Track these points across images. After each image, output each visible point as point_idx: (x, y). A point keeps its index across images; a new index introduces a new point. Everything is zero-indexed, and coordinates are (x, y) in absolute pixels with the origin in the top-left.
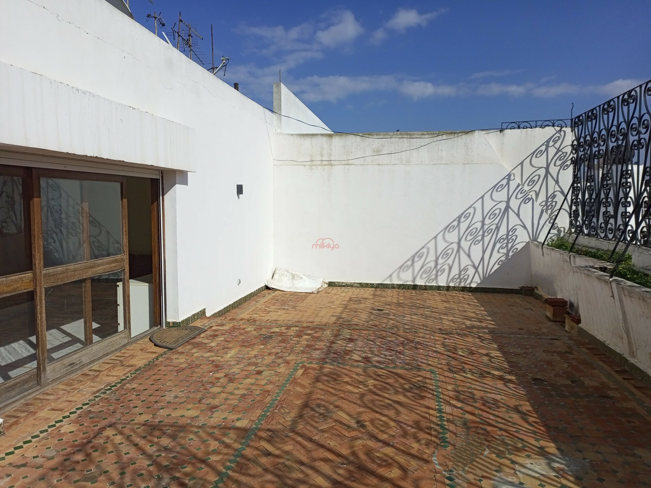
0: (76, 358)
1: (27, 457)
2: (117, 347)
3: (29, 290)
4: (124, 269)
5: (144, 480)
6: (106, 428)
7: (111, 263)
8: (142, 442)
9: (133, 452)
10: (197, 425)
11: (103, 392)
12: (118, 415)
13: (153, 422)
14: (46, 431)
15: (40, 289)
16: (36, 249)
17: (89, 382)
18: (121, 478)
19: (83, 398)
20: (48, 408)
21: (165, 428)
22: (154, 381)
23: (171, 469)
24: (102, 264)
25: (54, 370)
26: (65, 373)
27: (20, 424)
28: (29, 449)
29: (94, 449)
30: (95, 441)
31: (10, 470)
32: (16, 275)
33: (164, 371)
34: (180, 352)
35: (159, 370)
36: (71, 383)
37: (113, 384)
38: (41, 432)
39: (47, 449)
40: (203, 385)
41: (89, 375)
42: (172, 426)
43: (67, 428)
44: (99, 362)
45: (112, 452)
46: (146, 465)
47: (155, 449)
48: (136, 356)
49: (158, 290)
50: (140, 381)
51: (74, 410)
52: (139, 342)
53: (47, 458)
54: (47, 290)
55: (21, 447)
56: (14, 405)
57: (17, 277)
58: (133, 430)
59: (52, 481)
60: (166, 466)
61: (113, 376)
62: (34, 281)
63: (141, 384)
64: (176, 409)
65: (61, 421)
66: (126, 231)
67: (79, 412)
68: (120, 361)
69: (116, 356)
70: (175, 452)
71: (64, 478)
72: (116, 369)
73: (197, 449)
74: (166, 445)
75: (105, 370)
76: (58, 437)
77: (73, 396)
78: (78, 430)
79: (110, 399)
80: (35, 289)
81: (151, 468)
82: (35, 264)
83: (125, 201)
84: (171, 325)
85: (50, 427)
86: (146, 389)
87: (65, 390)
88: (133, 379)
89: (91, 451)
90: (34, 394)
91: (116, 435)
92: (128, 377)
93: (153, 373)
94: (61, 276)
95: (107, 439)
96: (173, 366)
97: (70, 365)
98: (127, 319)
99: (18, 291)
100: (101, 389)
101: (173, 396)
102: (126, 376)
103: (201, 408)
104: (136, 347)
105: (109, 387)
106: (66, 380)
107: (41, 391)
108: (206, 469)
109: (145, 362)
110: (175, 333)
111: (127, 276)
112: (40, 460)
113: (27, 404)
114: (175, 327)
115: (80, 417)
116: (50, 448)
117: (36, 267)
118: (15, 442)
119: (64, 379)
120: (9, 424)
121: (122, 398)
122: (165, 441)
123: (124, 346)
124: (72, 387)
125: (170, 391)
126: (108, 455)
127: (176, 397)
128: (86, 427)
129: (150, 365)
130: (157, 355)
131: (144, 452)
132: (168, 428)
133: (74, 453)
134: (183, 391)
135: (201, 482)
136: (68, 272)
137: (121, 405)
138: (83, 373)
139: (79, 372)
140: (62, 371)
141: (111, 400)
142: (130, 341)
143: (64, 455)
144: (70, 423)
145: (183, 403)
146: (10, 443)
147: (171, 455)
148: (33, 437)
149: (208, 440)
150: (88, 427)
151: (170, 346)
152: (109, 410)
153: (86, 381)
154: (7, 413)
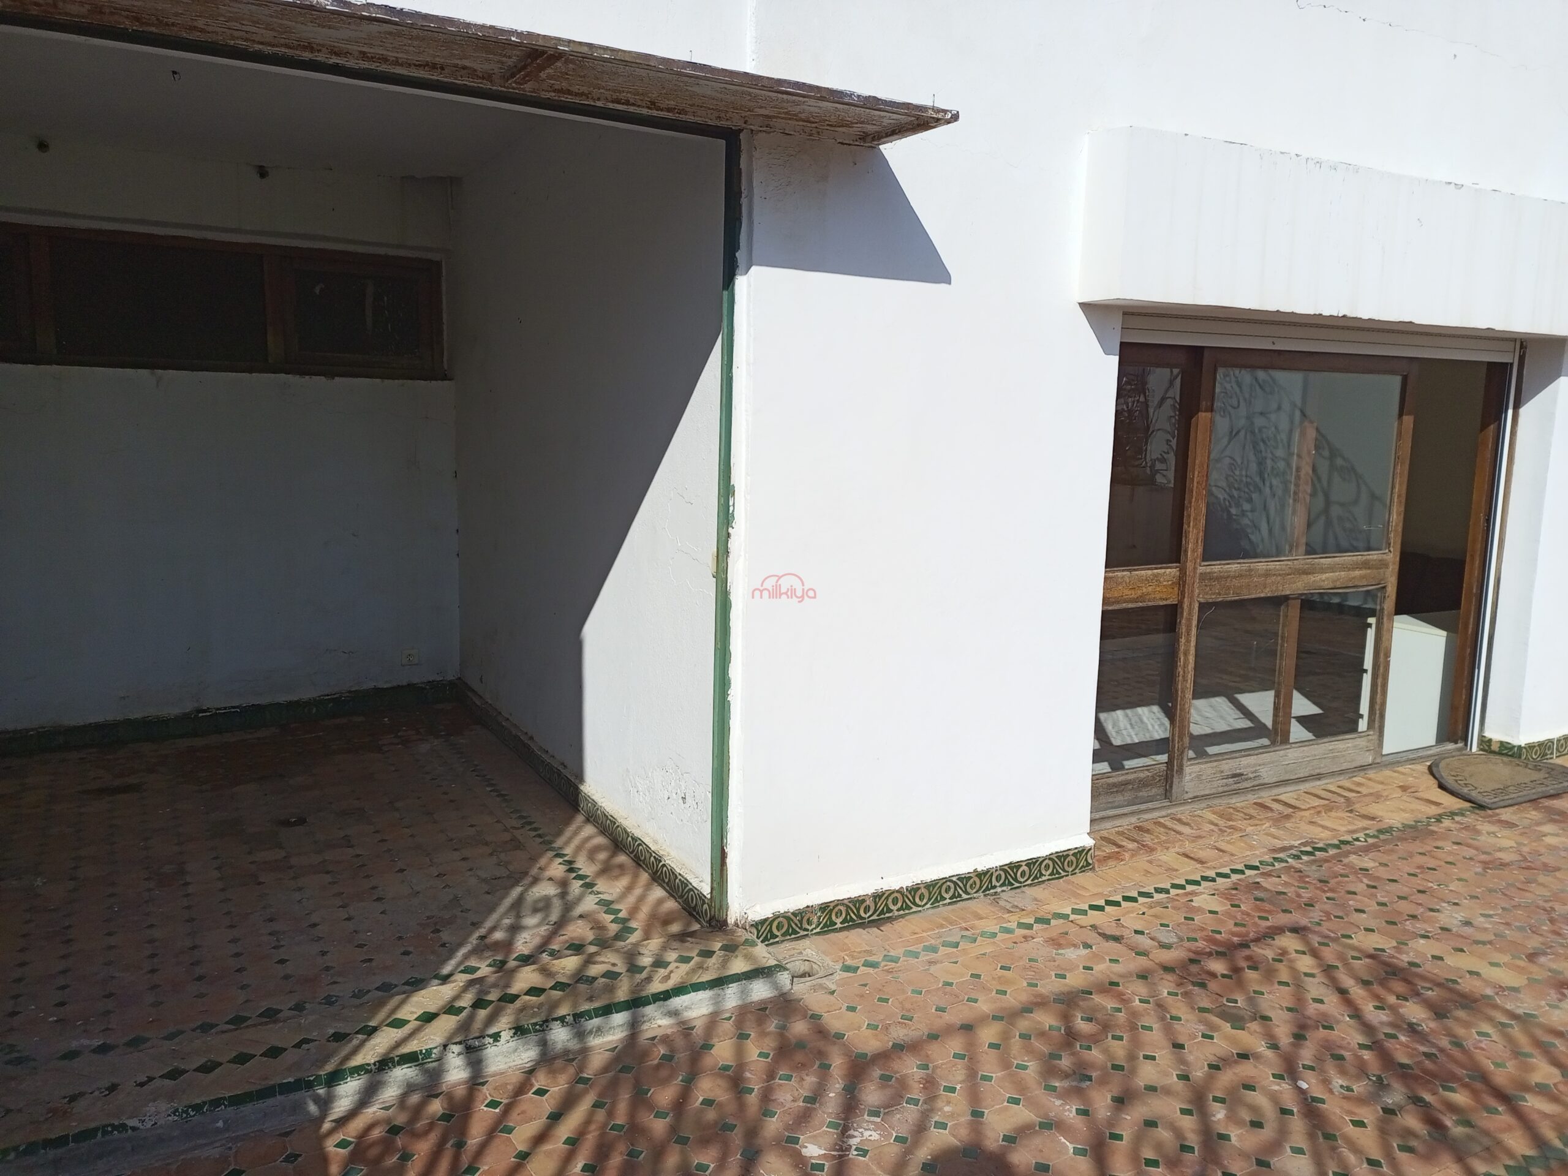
0: (1249, 766)
1: (1123, 926)
2: (1345, 766)
3: (1168, 602)
4: (1384, 587)
5: (1343, 1072)
6: (1284, 932)
7: (1354, 569)
8: (1357, 992)
9: (1332, 1004)
10: (1508, 1007)
11: (1295, 856)
12: (1316, 914)
13: (1393, 957)
14: (1167, 892)
15: (1190, 604)
16: (1192, 518)
17: (1267, 825)
18: (1293, 1045)
19: (1248, 853)
20: (1177, 849)
21: (1421, 984)
22: (1418, 867)
23: (1416, 1078)
24: (1332, 569)
25: (1199, 777)
26: (1221, 789)
27: (1122, 860)
28: (1128, 912)
29: (1250, 964)
30: (1255, 949)
31: (1092, 938)
32: (1149, 569)
33: (1450, 853)
34: (1507, 822)
35: (1437, 848)
36: (1231, 814)
37: (1320, 845)
38: (1158, 890)
39: (1162, 925)
40: (1552, 921)
41: (1271, 809)
42: (1439, 985)
43: (1205, 899)
44: (1297, 788)
45: (1287, 984)
46: (1355, 1041)
47: (1384, 1018)
48: (1387, 799)
49: (1468, 650)
50: (1385, 859)
51: (1226, 870)
52: (1400, 769)
53: (1159, 942)
54: (1203, 607)
55: (1117, 904)
56: (1118, 822)
57: (1150, 572)
58: (1342, 957)
59: (1160, 988)
60: (1403, 1066)
61: (1323, 827)
62: (1179, 584)
63: (1386, 865)
64: (1462, 950)
65: (1197, 883)
66: (1399, 496)
67: (1235, 877)
68: (1347, 799)
69: (1339, 787)
70: (1434, 1045)
71: (1181, 993)
72: (1333, 814)
73: (1497, 1065)
74: (1414, 1021)
75: (1309, 809)
76: (1186, 912)
77: (1229, 842)
78: (1227, 913)
79: (1307, 873)
80: (1181, 602)
81: (1367, 1055)
82: (1186, 551)
83: (1409, 420)
84: (1495, 747)
85: (1174, 886)
86: (1395, 881)
87: (1216, 825)
88: (1367, 849)
89: (1243, 964)
90: (1156, 814)
91: (1304, 953)
92: (1357, 839)
93: (1421, 851)
94: (1236, 582)
95: (1281, 954)
96: (1477, 849)
97: (1234, 776)
98: (1377, 707)
99: (1149, 601)
100: (1292, 847)
101: (1460, 918)
102: (1355, 836)
103: (1531, 973)
104: (1391, 777)
105: (1309, 849)
106: (1221, 803)
107: (1169, 811)
108: (1504, 1118)
109: (1407, 818)
110: (1502, 771)
111: (1390, 604)
112: (1144, 942)
113: (1140, 829)
114: (1506, 755)
115: (1236, 889)
116: (1168, 926)
117: (1187, 558)
118: (1110, 892)
119: (1217, 801)
120: (1104, 854)
121: (1333, 882)
122: (1414, 1012)
123: (1363, 768)
124: (1231, 823)
125: (1456, 904)
126: (1276, 986)
127: (1467, 923)
128: (1243, 913)
129: (1416, 831)
130: (1439, 811)
131: (1356, 1014)
132: (1428, 985)
133: (1210, 954)
134: (1490, 916)
135: (1486, 1141)
136: (1251, 576)
137: (1328, 895)
138: (1259, 801)
139: (1252, 798)
140: (1215, 784)
141: (1308, 877)
142: (1378, 760)
143: (1190, 950)
144: (1214, 895)
145: (1484, 943)
146: (1100, 890)
147: (1423, 1049)
148: (1141, 894)
149: (1531, 1056)
150: (1248, 914)
151: (1480, 799)
152: (1299, 896)
153: (1261, 820)
154: (1105, 834)
